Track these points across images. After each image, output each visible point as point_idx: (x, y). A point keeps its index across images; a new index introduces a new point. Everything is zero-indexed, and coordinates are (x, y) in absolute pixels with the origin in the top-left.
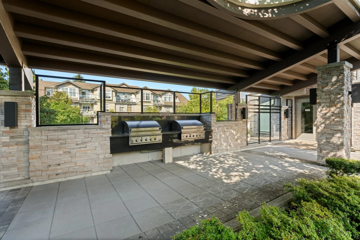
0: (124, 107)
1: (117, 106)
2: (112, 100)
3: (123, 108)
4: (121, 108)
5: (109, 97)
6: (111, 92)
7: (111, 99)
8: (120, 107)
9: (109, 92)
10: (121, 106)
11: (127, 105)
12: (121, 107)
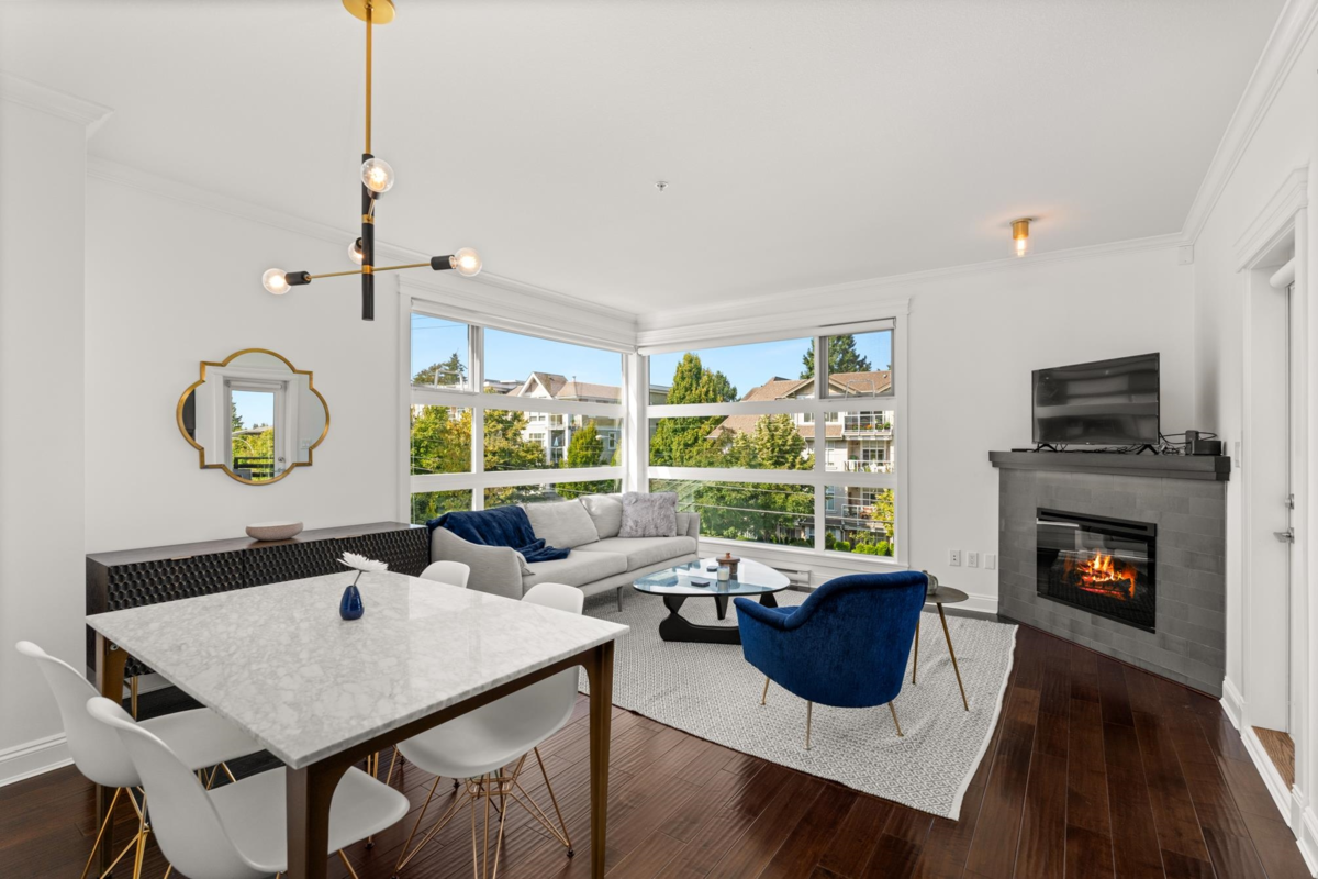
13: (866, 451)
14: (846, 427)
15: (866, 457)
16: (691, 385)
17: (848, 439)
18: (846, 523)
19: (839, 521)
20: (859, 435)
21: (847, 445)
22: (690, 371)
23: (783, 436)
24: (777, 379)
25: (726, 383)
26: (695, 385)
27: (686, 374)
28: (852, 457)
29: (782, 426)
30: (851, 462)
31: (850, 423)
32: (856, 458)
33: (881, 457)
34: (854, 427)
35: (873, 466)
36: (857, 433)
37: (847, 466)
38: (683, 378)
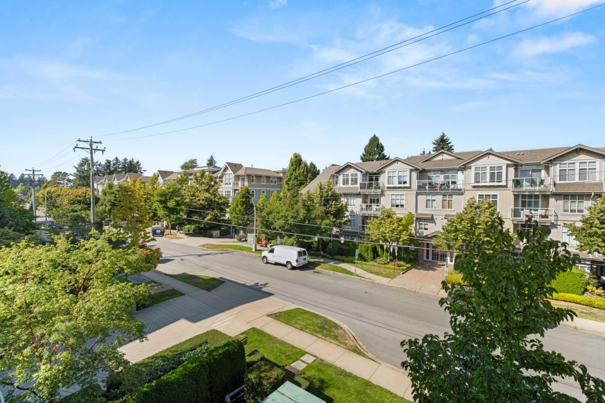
0: (435, 200)
1: (419, 197)
2: (410, 187)
3: (433, 200)
4: (428, 202)
5: (405, 183)
6: (408, 172)
7: (408, 185)
8: (427, 200)
9: (404, 172)
10: (430, 197)
11: (442, 196)
12: (429, 200)
13: (371, 200)
14: (361, 188)
15: (371, 202)
16: (296, 168)
17: (361, 193)
18: (360, 234)
19: (357, 233)
20: (366, 191)
21: (361, 196)
22: (295, 162)
23: (327, 192)
24: (333, 165)
25: (315, 167)
26: (298, 168)
27: (294, 163)
28: (364, 202)
29: (326, 187)
30: (363, 204)
31: (362, 186)
32: (366, 203)
33: (378, 202)
34: (364, 188)
35: (374, 207)
36: (366, 190)
37: (362, 206)
38: (292, 165)
